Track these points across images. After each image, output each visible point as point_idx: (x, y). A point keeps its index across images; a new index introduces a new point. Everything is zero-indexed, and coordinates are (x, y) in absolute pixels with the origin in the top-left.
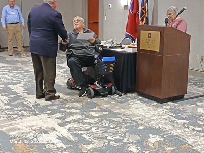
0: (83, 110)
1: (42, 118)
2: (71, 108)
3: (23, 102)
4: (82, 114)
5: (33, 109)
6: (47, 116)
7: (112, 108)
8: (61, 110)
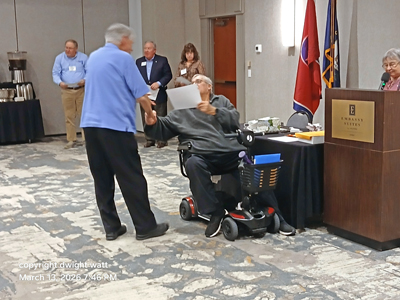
0: (218, 266)
1: (137, 285)
2: (194, 262)
3: (94, 251)
4: (217, 276)
5: (116, 264)
6: (145, 280)
7: (279, 261)
8: (173, 266)
